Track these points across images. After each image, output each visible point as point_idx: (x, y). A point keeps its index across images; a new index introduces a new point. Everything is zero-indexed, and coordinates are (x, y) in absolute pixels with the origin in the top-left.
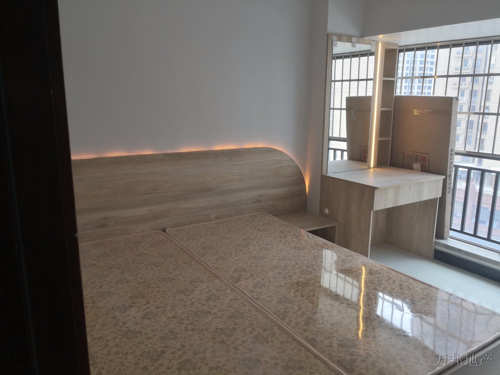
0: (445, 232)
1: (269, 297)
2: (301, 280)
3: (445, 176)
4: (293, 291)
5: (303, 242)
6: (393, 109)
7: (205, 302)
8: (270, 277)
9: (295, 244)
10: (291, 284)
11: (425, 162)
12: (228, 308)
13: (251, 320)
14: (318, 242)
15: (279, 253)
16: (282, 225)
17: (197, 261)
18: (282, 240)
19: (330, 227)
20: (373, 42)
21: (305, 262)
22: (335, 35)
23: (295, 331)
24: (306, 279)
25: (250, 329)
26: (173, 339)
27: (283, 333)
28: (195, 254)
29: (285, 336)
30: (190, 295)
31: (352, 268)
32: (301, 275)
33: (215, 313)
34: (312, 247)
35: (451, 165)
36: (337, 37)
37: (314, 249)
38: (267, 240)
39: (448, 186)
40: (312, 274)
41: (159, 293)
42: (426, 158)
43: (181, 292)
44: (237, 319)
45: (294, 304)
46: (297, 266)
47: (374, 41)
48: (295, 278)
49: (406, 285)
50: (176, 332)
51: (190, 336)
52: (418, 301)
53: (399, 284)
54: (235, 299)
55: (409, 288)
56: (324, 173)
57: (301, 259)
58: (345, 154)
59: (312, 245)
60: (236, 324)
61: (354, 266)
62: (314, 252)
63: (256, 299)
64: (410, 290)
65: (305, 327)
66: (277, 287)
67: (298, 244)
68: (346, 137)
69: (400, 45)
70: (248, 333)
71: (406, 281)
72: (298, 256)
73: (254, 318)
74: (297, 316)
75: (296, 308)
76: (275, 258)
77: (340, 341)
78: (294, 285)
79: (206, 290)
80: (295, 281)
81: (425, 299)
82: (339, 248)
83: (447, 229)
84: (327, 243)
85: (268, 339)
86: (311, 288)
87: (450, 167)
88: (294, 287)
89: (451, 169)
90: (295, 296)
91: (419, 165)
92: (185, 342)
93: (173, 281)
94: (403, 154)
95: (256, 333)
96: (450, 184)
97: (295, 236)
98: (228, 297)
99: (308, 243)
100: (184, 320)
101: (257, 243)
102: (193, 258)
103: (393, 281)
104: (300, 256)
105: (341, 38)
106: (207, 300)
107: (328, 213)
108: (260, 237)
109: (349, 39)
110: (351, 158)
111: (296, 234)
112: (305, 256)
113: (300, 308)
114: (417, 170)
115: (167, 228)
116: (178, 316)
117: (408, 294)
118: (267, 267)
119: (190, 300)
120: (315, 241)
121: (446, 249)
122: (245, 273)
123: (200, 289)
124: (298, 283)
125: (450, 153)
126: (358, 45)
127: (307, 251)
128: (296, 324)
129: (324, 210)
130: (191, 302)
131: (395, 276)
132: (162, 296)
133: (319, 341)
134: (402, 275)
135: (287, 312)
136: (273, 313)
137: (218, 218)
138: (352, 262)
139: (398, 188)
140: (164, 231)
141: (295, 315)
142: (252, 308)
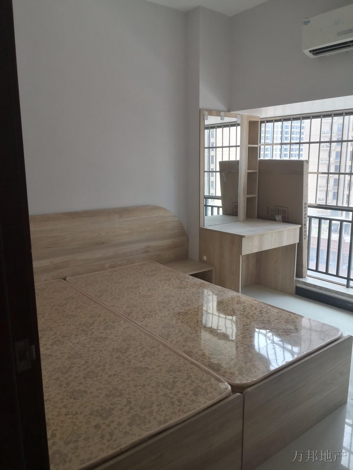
0: (303, 272)
1: (155, 324)
2: (182, 311)
3: (301, 225)
4: (175, 319)
5: (184, 283)
6: (257, 171)
7: (103, 331)
8: (156, 310)
9: (178, 285)
10: (174, 314)
11: (285, 214)
12: (122, 334)
13: (141, 341)
14: (196, 282)
15: (165, 292)
16: (167, 270)
17: (95, 302)
18: (167, 282)
19: (208, 271)
20: (238, 116)
21: (186, 297)
22: (206, 110)
23: (176, 347)
24: (185, 310)
25: (140, 347)
26: (78, 358)
27: (166, 349)
28: (93, 296)
29: (168, 351)
30: (90, 326)
31: (223, 300)
32: (182, 308)
33: (112, 338)
34: (192, 286)
35: (305, 216)
36: (208, 112)
37: (193, 288)
38: (155, 283)
39: (304, 234)
40: (191, 306)
41: (64, 326)
42: (286, 211)
43: (82, 325)
44: (130, 341)
45: (176, 328)
46: (179, 301)
47: (239, 114)
48: (177, 310)
49: (265, 310)
50: (81, 353)
51: (92, 355)
52: (273, 321)
53: (259, 310)
54: (128, 328)
55: (267, 313)
56: (202, 226)
57: (182, 295)
58: (221, 209)
59: (192, 285)
60: (129, 345)
61: (225, 298)
62: (193, 290)
63: (145, 326)
64: (267, 314)
65: (184, 344)
66: (162, 317)
67: (180, 284)
68: (221, 196)
69: (261, 117)
70: (139, 350)
71: (265, 308)
72: (180, 293)
73: (143, 340)
74: (178, 336)
75: (177, 331)
76: (161, 296)
77: (211, 352)
78: (176, 315)
79: (104, 322)
80: (177, 312)
81: (279, 319)
82: (213, 286)
83: (305, 269)
84: (204, 283)
85: (155, 353)
86: (189, 316)
87: (305, 218)
88: (176, 316)
89: (306, 219)
90: (177, 323)
91: (280, 217)
92: (89, 360)
93: (76, 317)
94: (268, 208)
95: (145, 350)
96: (305, 231)
97: (178, 279)
98: (122, 326)
99: (189, 283)
100: (86, 344)
101: (146, 285)
102: (91, 299)
103: (255, 308)
104: (181, 294)
105: (211, 112)
106: (105, 329)
107: (206, 260)
108: (149, 280)
109: (218, 113)
110: (225, 213)
111: (179, 277)
112: (185, 293)
113: (180, 331)
114: (279, 221)
115: (66, 277)
116: (82, 342)
117: (266, 317)
118: (154, 303)
119: (91, 330)
120: (195, 282)
121: (305, 286)
122: (135, 308)
123: (98, 322)
124: (179, 313)
125: (304, 206)
126: (225, 118)
127: (187, 289)
128: (177, 342)
129: (203, 258)
130: (92, 331)
131: (257, 304)
132: (67, 329)
133: (194, 353)
134: (262, 304)
135: (170, 334)
136: (160, 336)
137: (111, 267)
138: (224, 296)
139: (262, 236)
140: (65, 279)
141: (176, 336)
142: (141, 333)
